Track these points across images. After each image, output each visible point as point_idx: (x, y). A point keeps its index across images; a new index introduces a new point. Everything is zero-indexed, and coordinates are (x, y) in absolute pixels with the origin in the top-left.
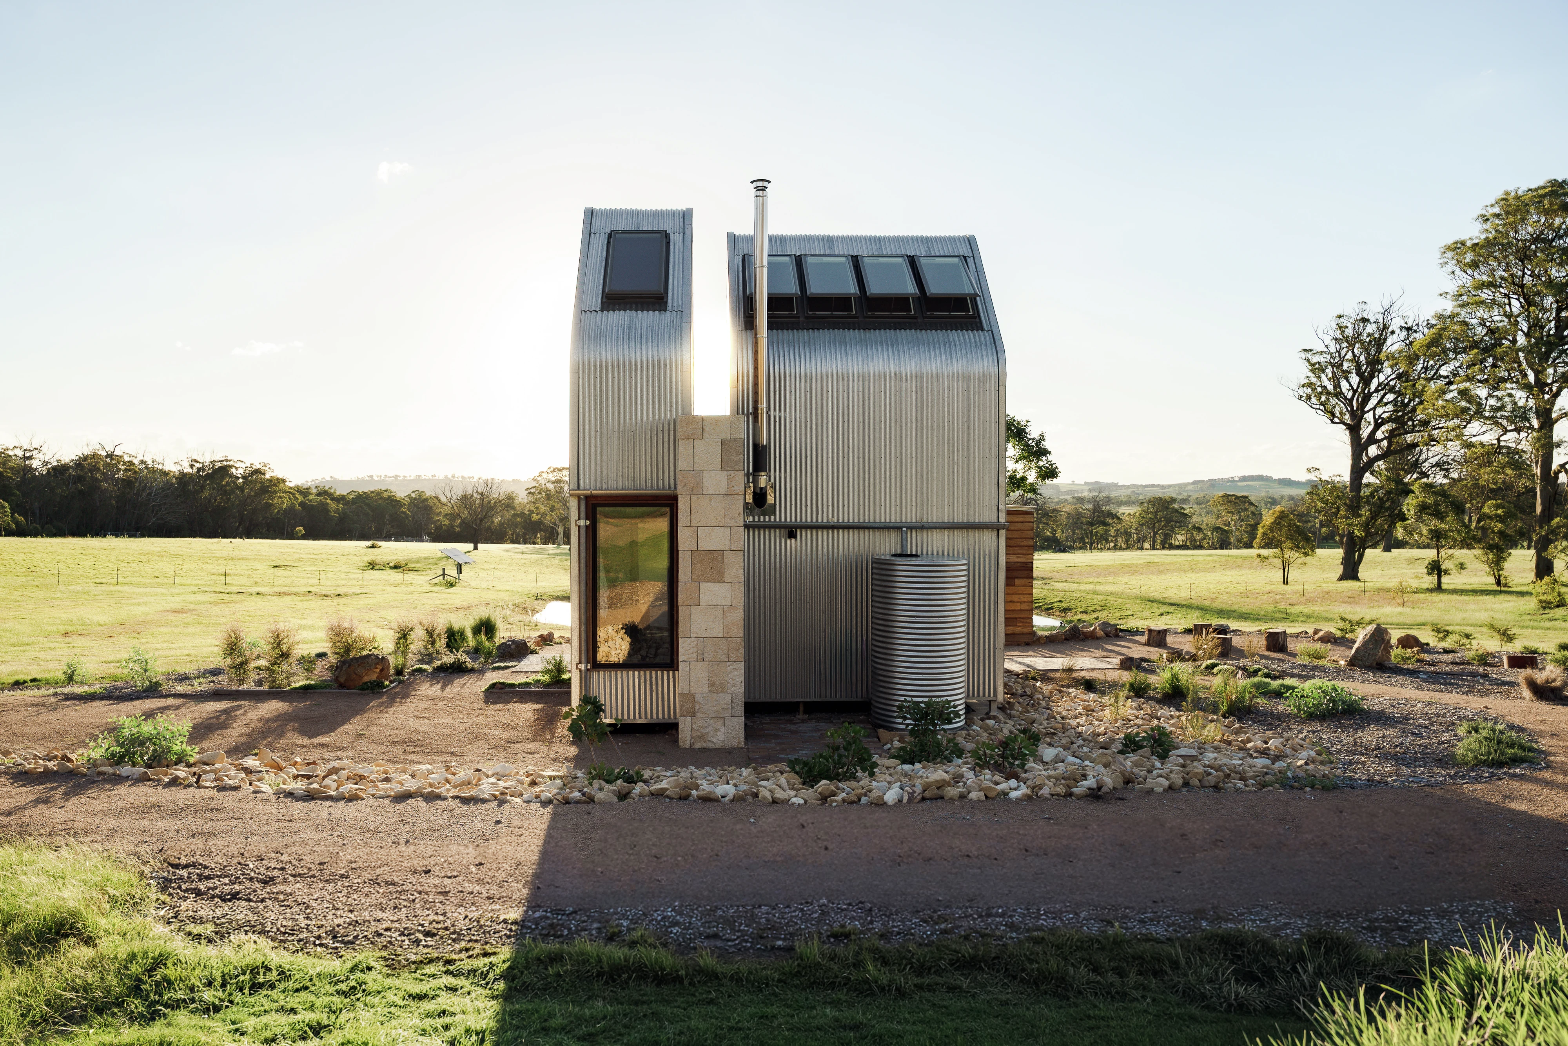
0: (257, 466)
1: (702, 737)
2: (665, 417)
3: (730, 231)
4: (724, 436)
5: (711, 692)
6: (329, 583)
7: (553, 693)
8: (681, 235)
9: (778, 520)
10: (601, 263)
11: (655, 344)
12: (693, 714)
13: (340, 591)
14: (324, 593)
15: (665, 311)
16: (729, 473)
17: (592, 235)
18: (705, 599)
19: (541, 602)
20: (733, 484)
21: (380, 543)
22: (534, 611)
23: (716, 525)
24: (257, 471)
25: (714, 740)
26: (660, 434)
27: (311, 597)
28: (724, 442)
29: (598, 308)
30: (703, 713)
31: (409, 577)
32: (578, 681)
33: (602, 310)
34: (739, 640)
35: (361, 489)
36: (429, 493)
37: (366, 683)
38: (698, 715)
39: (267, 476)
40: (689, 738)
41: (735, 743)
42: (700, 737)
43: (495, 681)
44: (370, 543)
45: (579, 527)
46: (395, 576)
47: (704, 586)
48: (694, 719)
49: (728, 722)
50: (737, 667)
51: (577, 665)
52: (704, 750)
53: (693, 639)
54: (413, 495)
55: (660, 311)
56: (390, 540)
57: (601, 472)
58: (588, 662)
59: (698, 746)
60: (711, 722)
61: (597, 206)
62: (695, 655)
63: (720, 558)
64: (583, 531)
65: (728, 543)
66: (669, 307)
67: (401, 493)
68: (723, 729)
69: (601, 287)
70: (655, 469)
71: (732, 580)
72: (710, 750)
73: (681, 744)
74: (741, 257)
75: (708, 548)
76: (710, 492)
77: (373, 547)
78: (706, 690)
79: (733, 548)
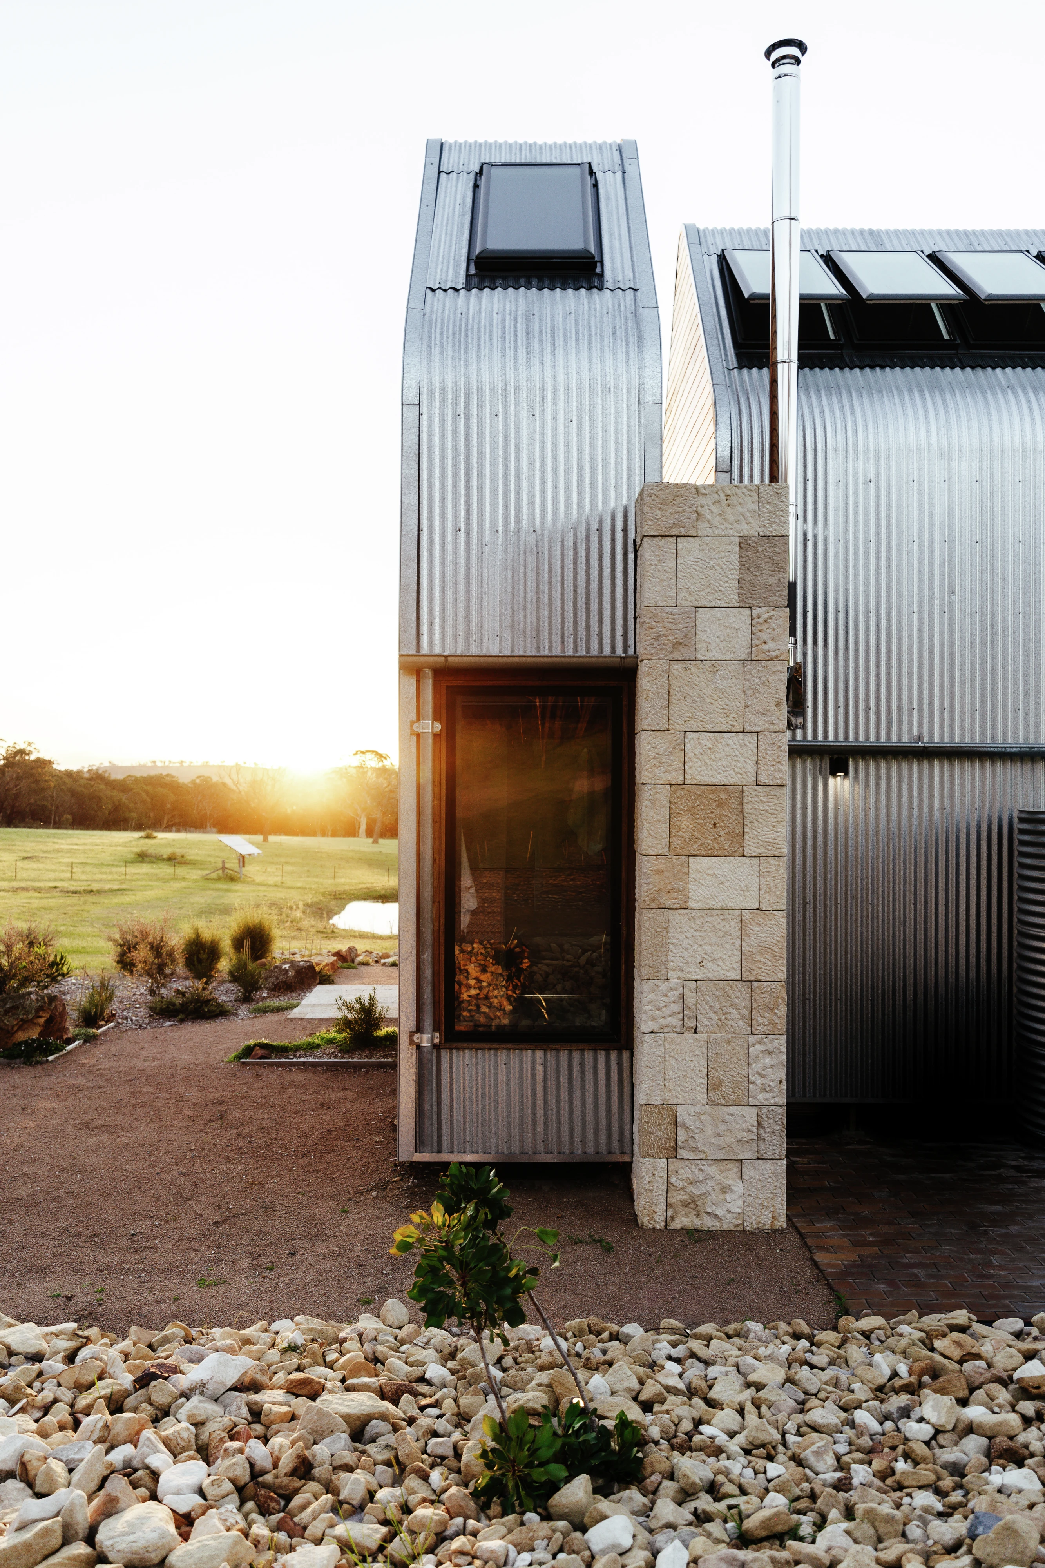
0: (21, 746)
1: (692, 1204)
2: (605, 501)
3: (689, 222)
4: (745, 529)
5: (713, 1104)
6: (84, 877)
7: (356, 1067)
8: (619, 175)
9: (810, 737)
10: (463, 215)
11: (584, 345)
12: (673, 1152)
13: (95, 886)
14: (73, 888)
15: (601, 289)
16: (755, 612)
17: (443, 175)
18: (698, 895)
19: (339, 902)
20: (764, 636)
21: (155, 834)
22: (331, 914)
23: (724, 728)
24: (21, 752)
25: (719, 1212)
26: (594, 540)
27: (55, 893)
28: (743, 544)
29: (461, 282)
30: (695, 1150)
31: (181, 871)
32: (413, 1070)
33: (468, 289)
34: (777, 986)
35: (138, 774)
36: (215, 779)
37: (20, 1044)
38: (682, 1153)
39: (33, 757)
40: (663, 1206)
41: (765, 1220)
42: (686, 1204)
43: (252, 1042)
44: (142, 834)
45: (418, 735)
46: (166, 870)
47: (699, 864)
48: (675, 1164)
49: (749, 1171)
50: (770, 1047)
51: (411, 1035)
52: (695, 1235)
53: (673, 984)
54: (198, 781)
55: (589, 289)
56: (170, 831)
57: (468, 618)
58: (434, 1030)
59: (682, 1221)
60: (712, 1170)
61: (449, 138)
62: (676, 1021)
63: (734, 803)
64: (429, 742)
65: (752, 769)
66: (609, 284)
67: (185, 779)
68: (738, 1187)
69: (465, 243)
70: (582, 614)
71: (762, 851)
72: (711, 1235)
73: (643, 1219)
74: (715, 259)
75: (707, 779)
76: (715, 654)
77: (147, 837)
78: (702, 1098)
79: (762, 779)
